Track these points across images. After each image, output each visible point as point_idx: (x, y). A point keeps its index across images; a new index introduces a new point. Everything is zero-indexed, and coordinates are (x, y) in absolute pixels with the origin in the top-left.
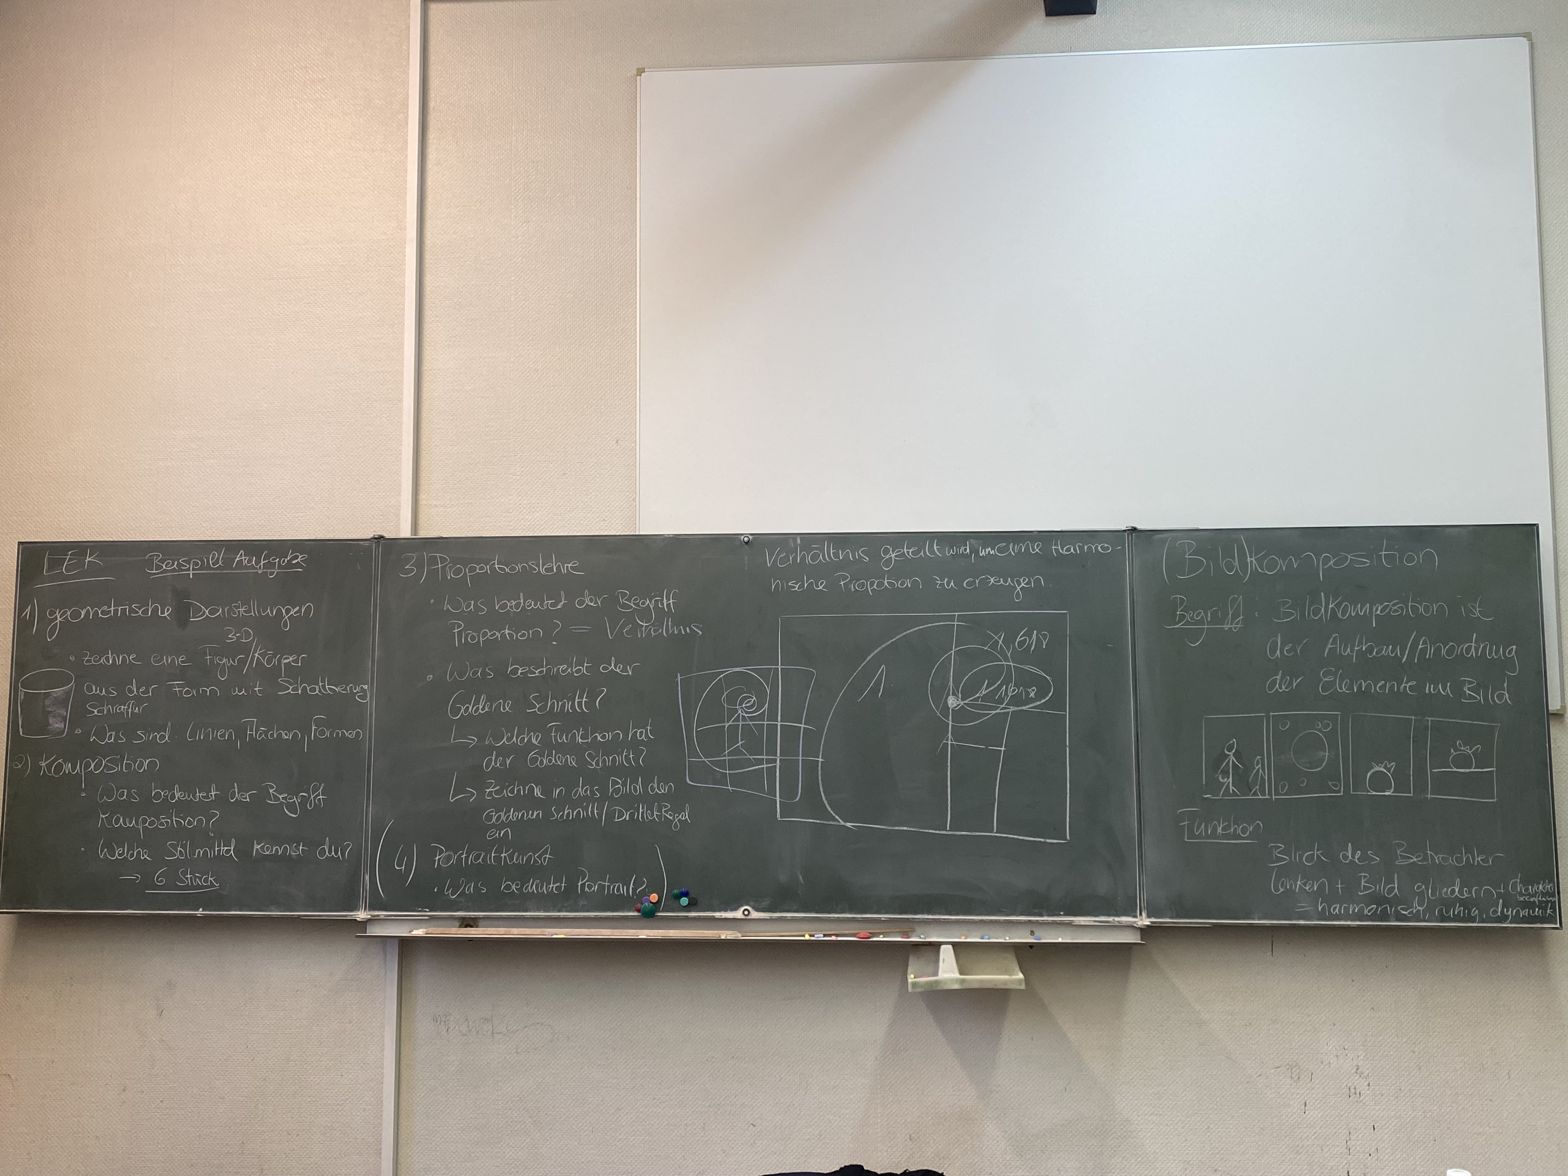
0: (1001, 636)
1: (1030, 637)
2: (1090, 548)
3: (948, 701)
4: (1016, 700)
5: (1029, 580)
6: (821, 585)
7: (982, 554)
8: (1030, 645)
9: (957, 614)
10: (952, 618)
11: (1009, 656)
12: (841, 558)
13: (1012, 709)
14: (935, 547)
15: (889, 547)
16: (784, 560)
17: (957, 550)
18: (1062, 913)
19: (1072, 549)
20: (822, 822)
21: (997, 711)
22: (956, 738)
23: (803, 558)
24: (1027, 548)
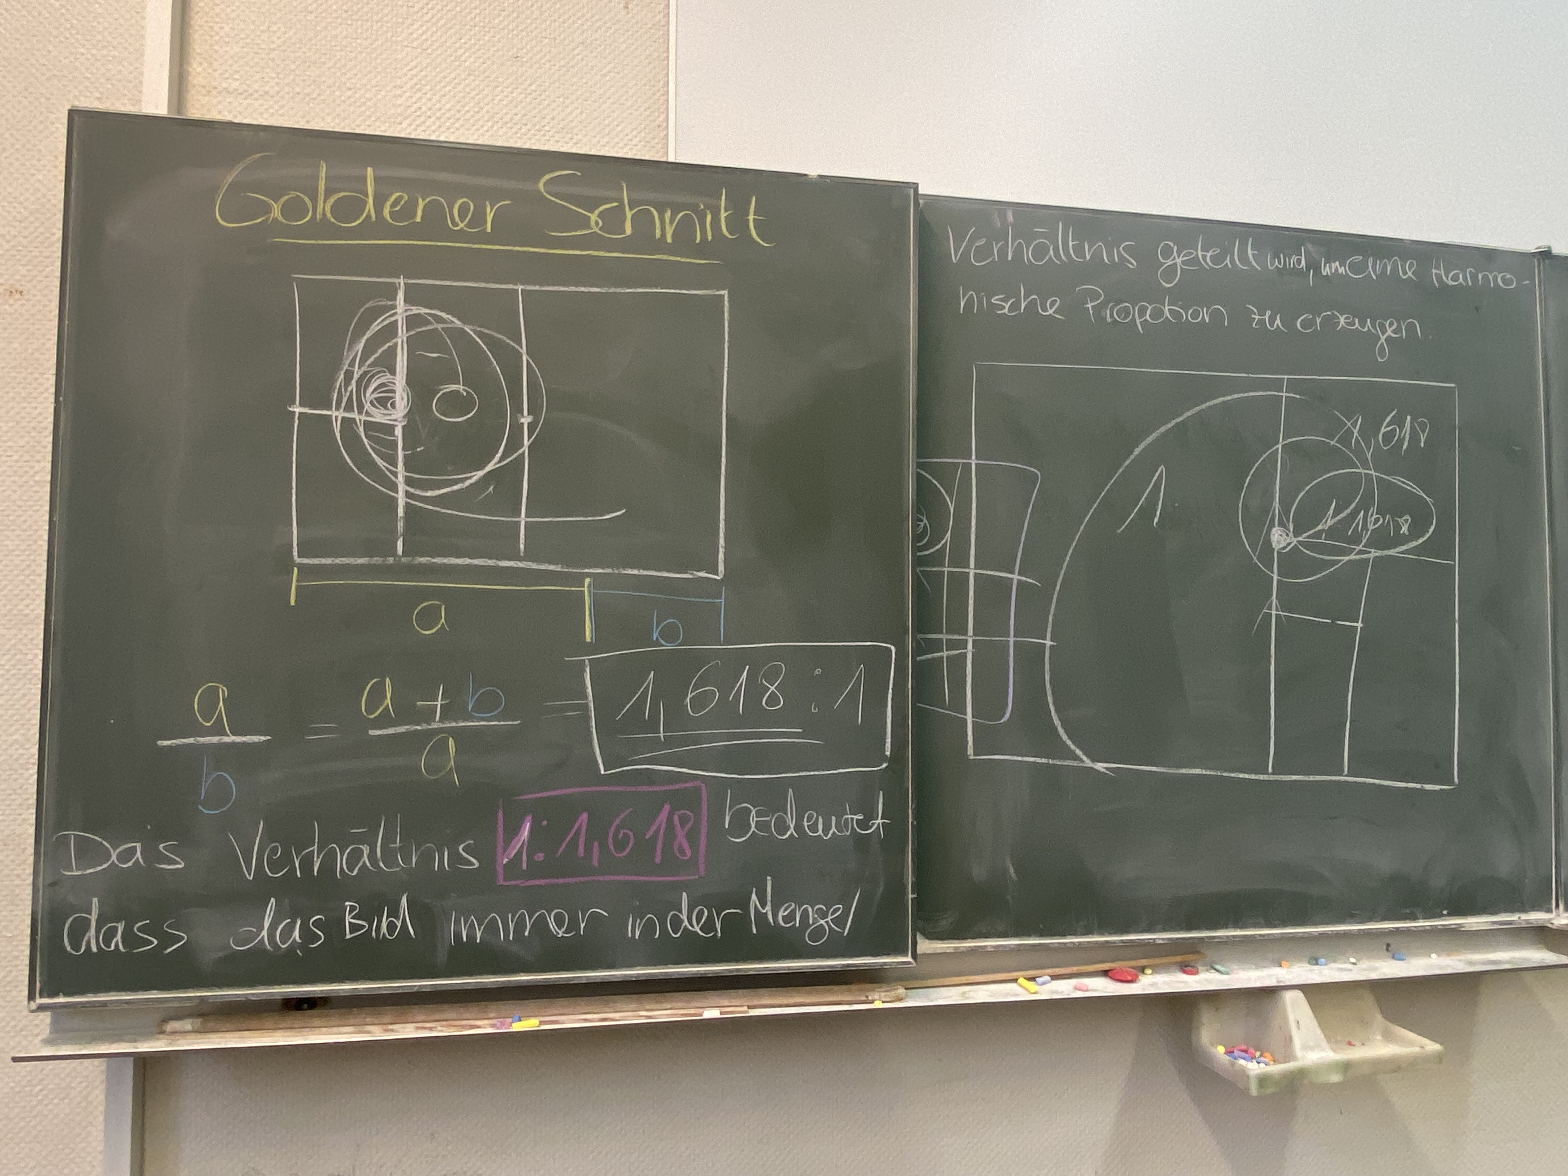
0: (1357, 420)
1: (1401, 426)
2: (1486, 278)
3: (1272, 537)
4: (1381, 540)
5: (1399, 326)
6: (1051, 308)
7: (1326, 271)
8: (1401, 441)
9: (1286, 377)
10: (1277, 385)
11: (1369, 457)
12: (1088, 257)
13: (1374, 553)
14: (1250, 252)
15: (1171, 244)
16: (984, 252)
17: (1285, 261)
18: (1445, 912)
19: (1461, 276)
20: (1051, 762)
21: (1352, 557)
22: (1284, 605)
23: (1018, 252)
24: (1395, 269)
